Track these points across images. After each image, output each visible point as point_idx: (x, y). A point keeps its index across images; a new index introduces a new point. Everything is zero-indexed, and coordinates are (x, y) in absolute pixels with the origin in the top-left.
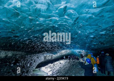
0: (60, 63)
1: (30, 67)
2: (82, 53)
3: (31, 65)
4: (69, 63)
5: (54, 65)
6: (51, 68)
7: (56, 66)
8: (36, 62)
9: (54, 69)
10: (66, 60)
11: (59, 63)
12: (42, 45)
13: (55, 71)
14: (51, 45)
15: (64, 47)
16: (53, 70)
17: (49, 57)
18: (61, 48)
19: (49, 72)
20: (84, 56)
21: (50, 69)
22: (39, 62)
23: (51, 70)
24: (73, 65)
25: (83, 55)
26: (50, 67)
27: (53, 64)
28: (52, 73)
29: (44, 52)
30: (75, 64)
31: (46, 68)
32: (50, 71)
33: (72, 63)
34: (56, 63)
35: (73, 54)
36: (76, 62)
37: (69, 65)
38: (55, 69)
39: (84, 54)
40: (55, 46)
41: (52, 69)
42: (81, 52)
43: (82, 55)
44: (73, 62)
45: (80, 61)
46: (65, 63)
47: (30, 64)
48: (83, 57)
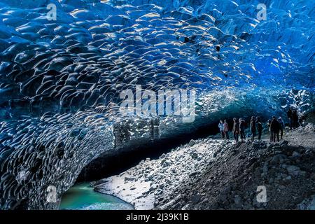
0: (195, 156)
1: (30, 186)
2: (294, 106)
3: (40, 176)
4: (236, 153)
5: (165, 164)
6: (150, 179)
7: (173, 167)
8: (71, 156)
9: (163, 182)
10: (221, 141)
11: (187, 156)
12: (80, 66)
13: (167, 192)
14: (136, 64)
15: (209, 74)
16: (162, 187)
17: (139, 127)
18: (193, 79)
19: (143, 199)
20: (303, 118)
21: (147, 185)
22: (92, 152)
23: (152, 190)
24: (254, 160)
25: (300, 114)
26: (149, 175)
27: (160, 161)
28: (155, 205)
29: (100, 102)
30: (264, 157)
31: (126, 179)
32: (145, 194)
33: (248, 151)
34: (173, 155)
35: (252, 111)
36: (271, 147)
37: (236, 163)
38: (169, 182)
39: (306, 108)
40: (157, 66)
41: (154, 186)
42: (292, 101)
43: (292, 114)
44: (256, 147)
45: (286, 142)
46: (215, 156)
47: (33, 170)
48: (301, 121)
